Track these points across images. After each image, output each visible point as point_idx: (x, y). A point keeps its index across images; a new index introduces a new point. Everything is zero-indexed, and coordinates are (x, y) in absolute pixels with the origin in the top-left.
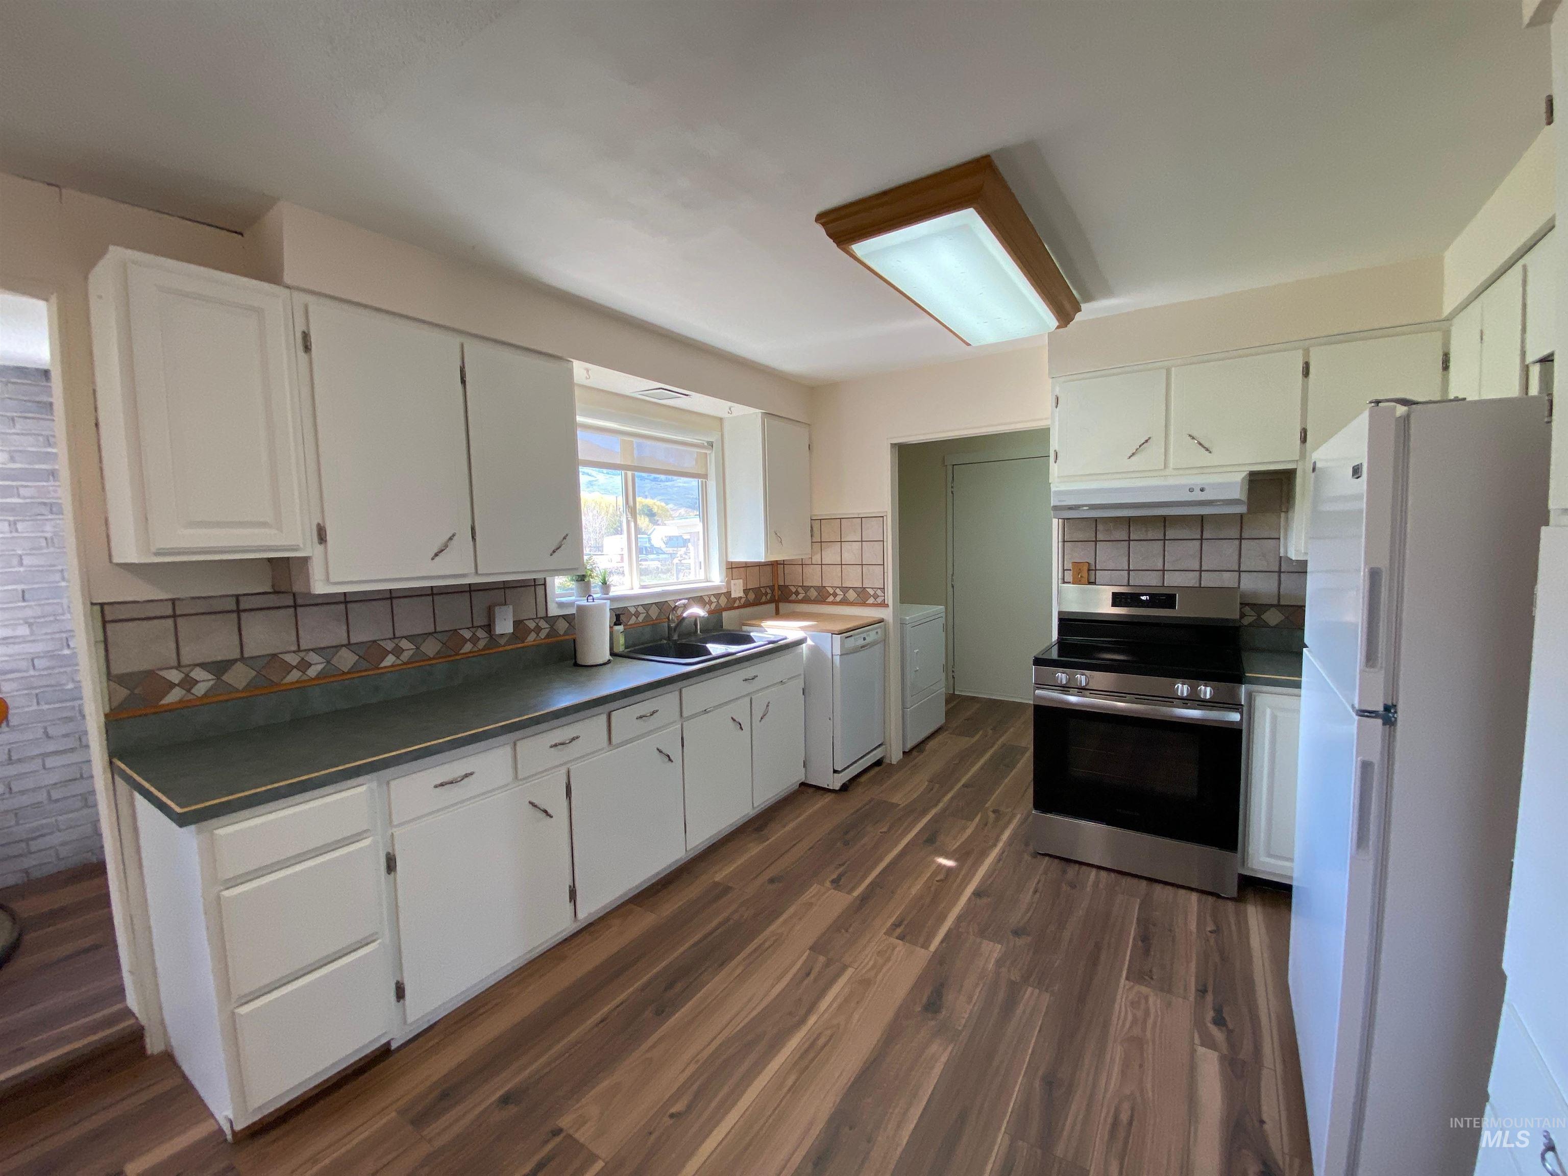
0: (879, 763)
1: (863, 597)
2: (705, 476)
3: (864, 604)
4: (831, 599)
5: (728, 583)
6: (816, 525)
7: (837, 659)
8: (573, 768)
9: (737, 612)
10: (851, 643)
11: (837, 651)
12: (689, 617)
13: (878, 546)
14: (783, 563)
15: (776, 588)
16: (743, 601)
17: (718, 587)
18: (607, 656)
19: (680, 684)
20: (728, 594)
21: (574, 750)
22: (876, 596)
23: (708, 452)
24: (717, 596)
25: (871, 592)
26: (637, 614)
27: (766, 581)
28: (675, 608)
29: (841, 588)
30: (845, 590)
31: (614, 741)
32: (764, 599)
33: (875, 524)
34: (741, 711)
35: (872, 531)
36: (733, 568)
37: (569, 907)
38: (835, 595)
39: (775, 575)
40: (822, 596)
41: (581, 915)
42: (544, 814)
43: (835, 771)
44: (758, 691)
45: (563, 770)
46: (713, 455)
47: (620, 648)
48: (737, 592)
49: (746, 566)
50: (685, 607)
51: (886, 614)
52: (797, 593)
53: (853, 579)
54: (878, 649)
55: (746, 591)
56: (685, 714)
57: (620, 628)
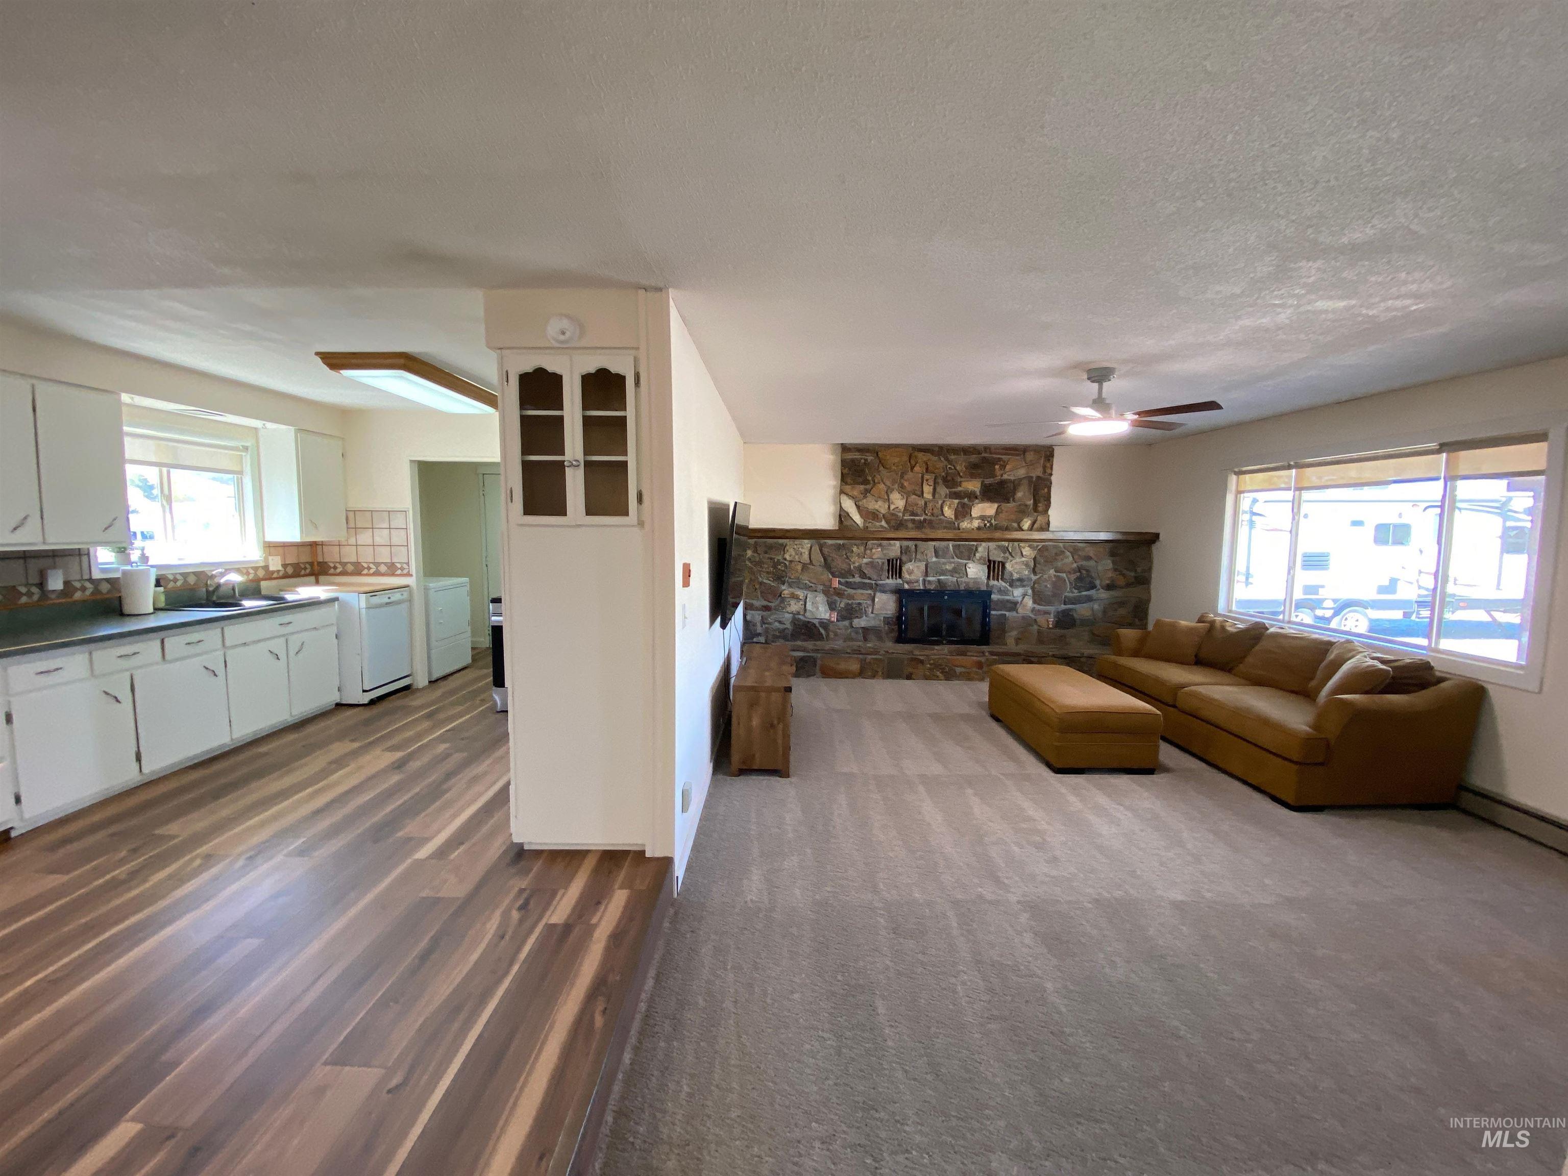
0: (407, 688)
1: (392, 569)
2: (241, 473)
3: (393, 575)
4: (365, 572)
5: (266, 559)
6: (351, 515)
7: (364, 611)
8: (134, 672)
9: (274, 583)
10: (376, 600)
11: (363, 604)
12: (227, 583)
13: (403, 532)
14: (322, 544)
15: (316, 563)
16: (281, 574)
17: (257, 562)
18: (151, 610)
19: (223, 623)
20: (266, 568)
21: (135, 661)
22: (402, 569)
23: (244, 454)
24: (256, 569)
25: (399, 566)
26: (175, 580)
27: (305, 558)
28: (213, 577)
29: (374, 563)
30: (377, 564)
31: (168, 657)
32: (303, 572)
33: (401, 516)
34: (278, 646)
35: (398, 521)
36: (271, 547)
37: (135, 766)
38: (369, 568)
39: (314, 554)
40: (358, 570)
41: (146, 770)
42: (114, 700)
43: (364, 691)
44: (293, 633)
45: (127, 675)
46: (248, 457)
47: (162, 604)
48: (275, 564)
49: (285, 546)
50: (222, 575)
51: (411, 581)
52: (335, 568)
53: (384, 556)
54: (405, 606)
55: (285, 566)
56: (228, 643)
57: (161, 589)
